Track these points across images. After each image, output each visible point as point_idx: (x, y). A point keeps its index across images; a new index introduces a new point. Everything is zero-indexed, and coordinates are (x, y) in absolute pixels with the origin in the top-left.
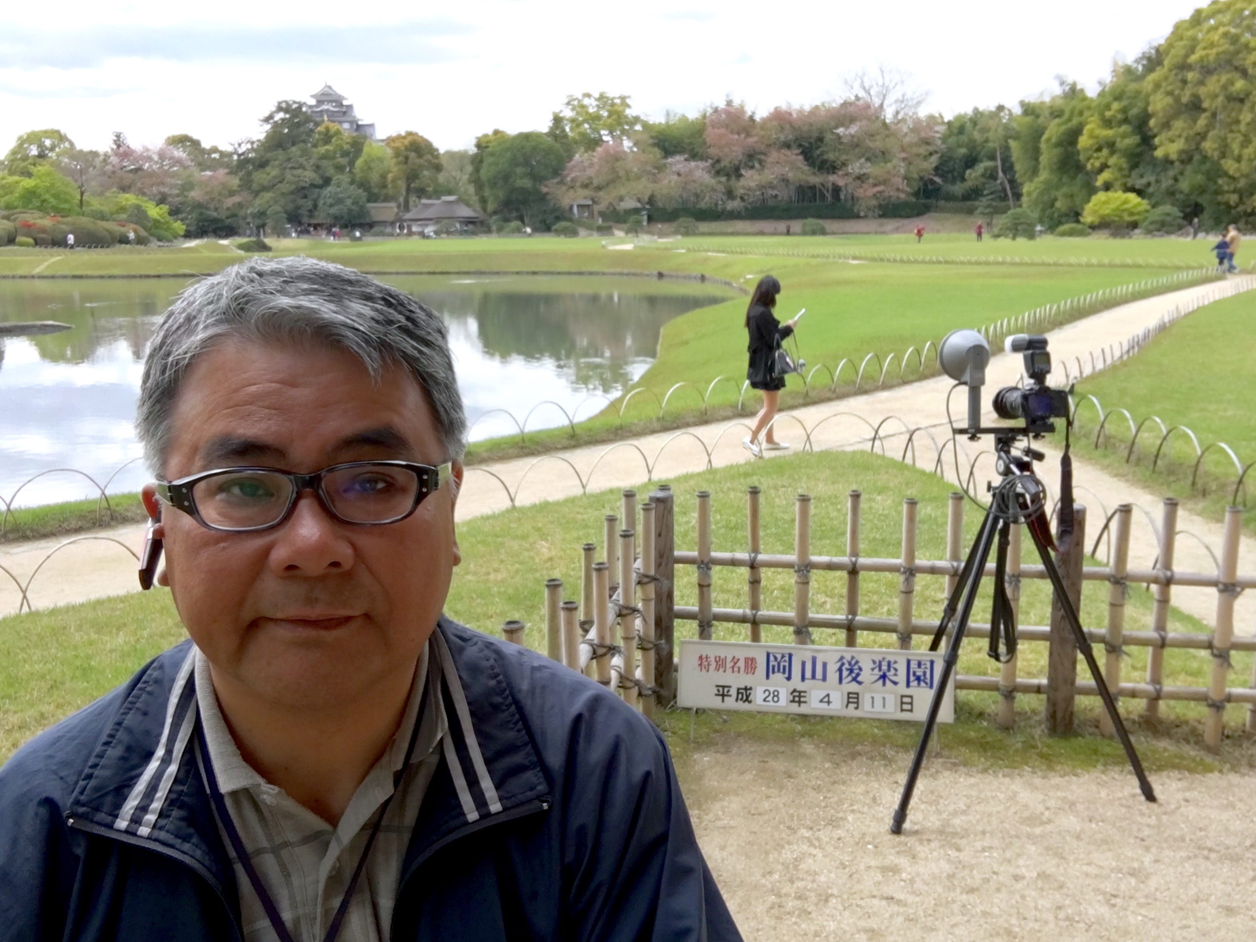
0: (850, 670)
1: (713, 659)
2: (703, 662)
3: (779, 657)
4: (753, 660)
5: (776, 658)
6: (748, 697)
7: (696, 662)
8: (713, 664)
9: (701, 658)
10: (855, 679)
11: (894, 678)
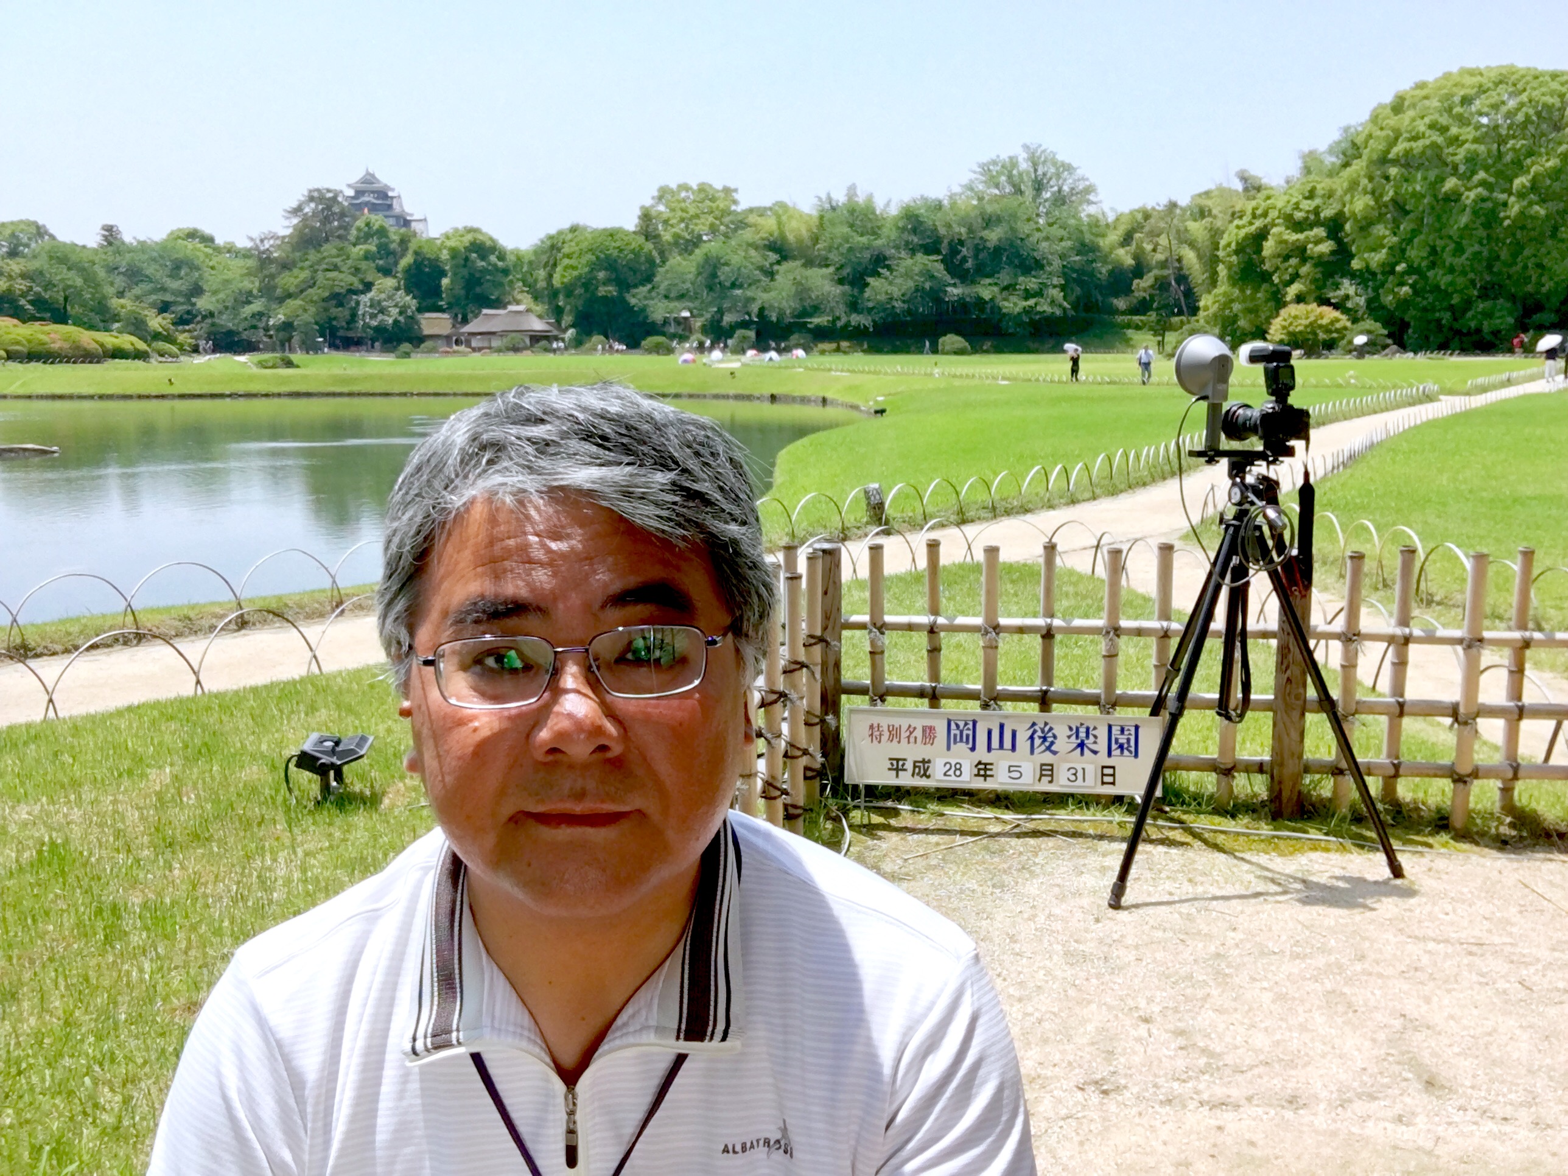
0: (1044, 738)
1: (885, 729)
2: (874, 732)
3: (961, 724)
4: (931, 729)
5: (957, 726)
6: (926, 770)
7: (867, 732)
8: (886, 734)
9: (872, 727)
10: (1048, 748)
11: (1094, 747)
